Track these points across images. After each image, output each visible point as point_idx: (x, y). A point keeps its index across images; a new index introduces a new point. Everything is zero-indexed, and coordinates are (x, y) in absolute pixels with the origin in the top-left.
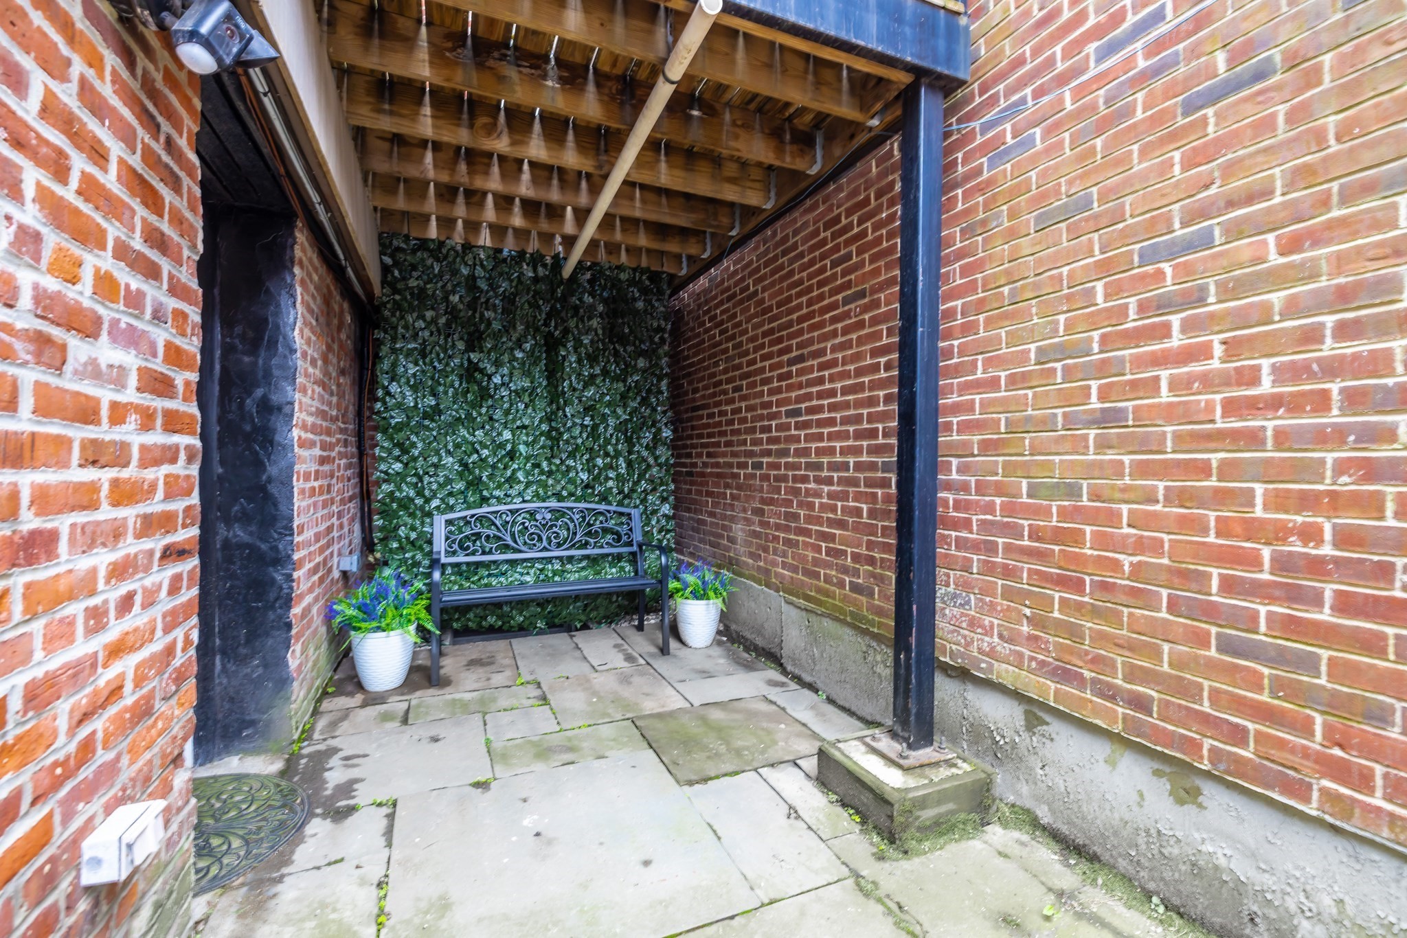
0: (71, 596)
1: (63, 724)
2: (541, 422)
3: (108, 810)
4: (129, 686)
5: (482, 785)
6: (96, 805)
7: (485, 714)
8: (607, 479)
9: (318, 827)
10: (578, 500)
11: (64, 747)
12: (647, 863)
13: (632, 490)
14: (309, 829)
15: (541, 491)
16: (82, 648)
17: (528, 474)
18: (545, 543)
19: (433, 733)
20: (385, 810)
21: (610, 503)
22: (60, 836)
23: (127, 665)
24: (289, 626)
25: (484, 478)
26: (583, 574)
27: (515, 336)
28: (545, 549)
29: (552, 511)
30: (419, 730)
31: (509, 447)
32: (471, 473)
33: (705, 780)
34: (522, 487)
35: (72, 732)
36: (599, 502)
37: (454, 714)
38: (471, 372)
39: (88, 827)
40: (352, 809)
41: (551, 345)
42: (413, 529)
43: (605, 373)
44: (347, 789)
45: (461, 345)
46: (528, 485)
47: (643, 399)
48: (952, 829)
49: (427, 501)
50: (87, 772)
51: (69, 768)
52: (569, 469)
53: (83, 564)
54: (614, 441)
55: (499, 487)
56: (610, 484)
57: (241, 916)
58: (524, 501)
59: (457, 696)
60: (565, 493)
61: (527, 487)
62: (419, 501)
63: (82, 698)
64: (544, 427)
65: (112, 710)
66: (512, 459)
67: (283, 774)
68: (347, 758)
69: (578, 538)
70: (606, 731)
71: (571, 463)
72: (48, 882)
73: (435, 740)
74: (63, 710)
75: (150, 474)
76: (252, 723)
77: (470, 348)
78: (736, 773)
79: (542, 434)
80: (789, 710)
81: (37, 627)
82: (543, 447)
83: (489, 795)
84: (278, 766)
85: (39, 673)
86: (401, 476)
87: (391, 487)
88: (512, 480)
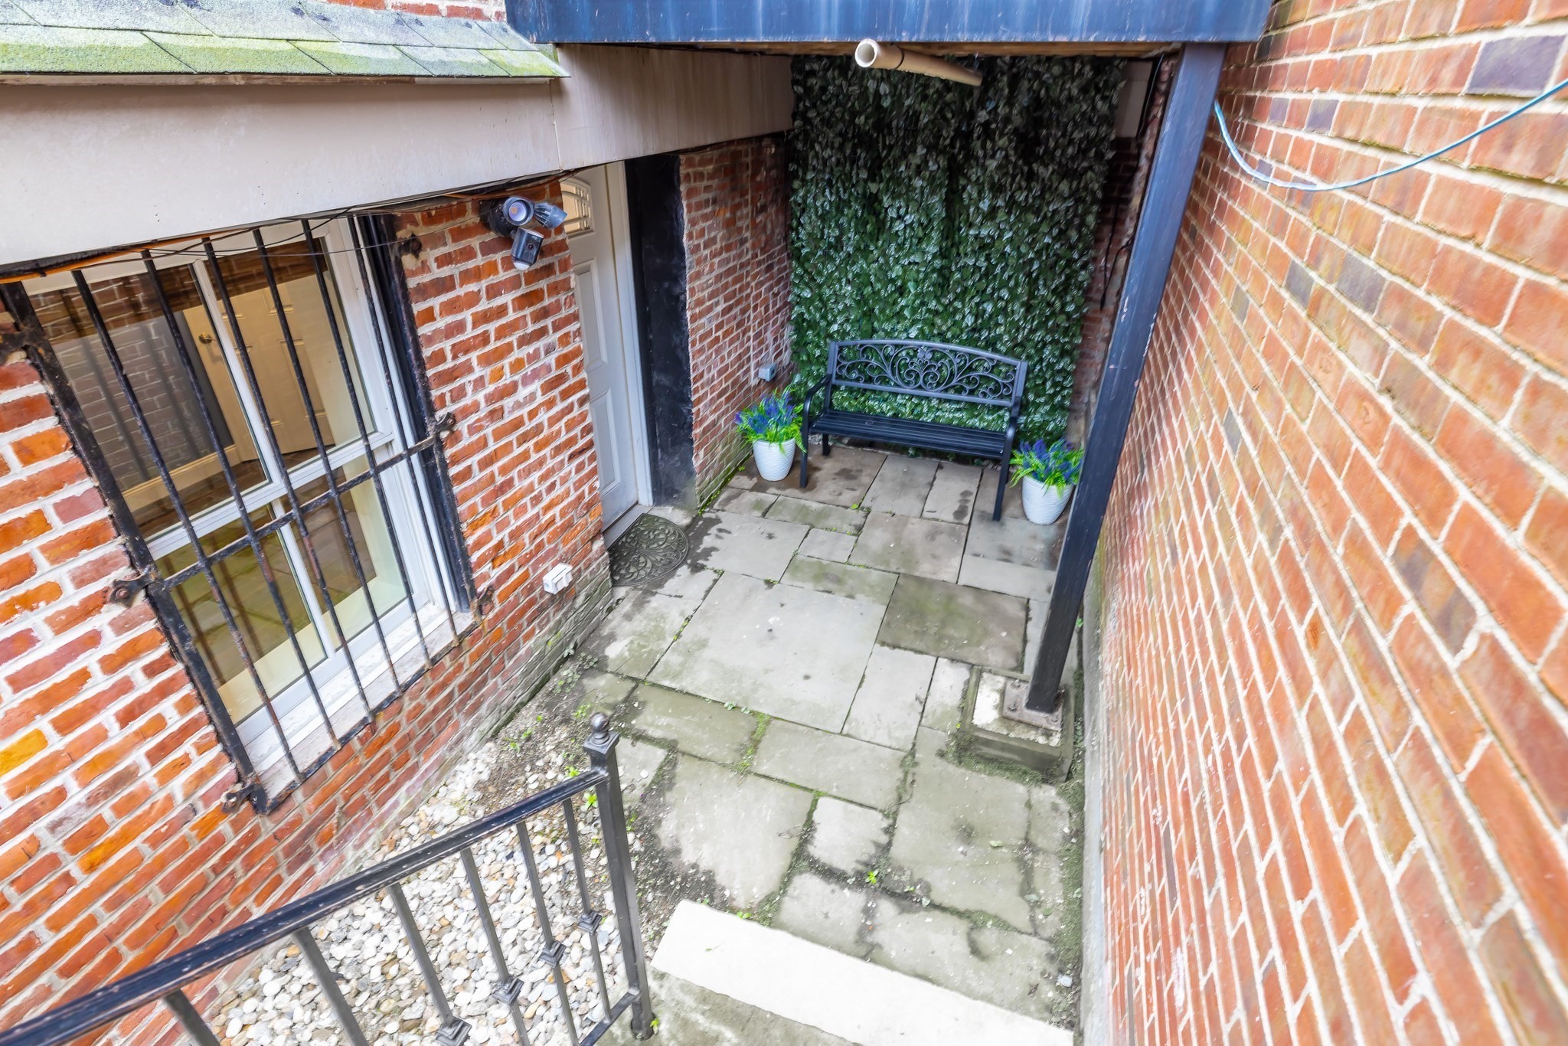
0: (523, 497)
1: (527, 541)
2: (934, 256)
3: (554, 565)
4: (558, 518)
5: (769, 583)
6: (548, 564)
7: (812, 527)
8: (998, 325)
9: (684, 571)
10: (962, 343)
11: (529, 548)
12: (807, 677)
13: (1027, 339)
14: (679, 571)
15: (926, 329)
16: (531, 513)
17: (914, 311)
18: (921, 382)
19: (771, 531)
20: (715, 576)
21: (996, 351)
22: (532, 576)
23: (557, 510)
24: (692, 442)
25: (877, 311)
26: (958, 415)
27: (915, 161)
28: (920, 387)
29: (934, 351)
30: (767, 525)
31: (899, 283)
32: (866, 303)
33: (894, 647)
34: (907, 323)
35: (531, 543)
36: (985, 348)
37: (795, 519)
38: (871, 203)
39: (545, 571)
40: (703, 567)
41: (955, 171)
42: (818, 346)
43: (1011, 204)
44: (708, 553)
45: (864, 175)
46: (914, 322)
47: (1062, 232)
48: (1011, 770)
49: (830, 324)
50: (542, 553)
51: (532, 555)
52: (956, 310)
53: (526, 482)
54: (1012, 283)
55: (888, 319)
56: (1000, 330)
57: (634, 605)
58: (908, 338)
59: (808, 503)
60: (949, 335)
61: (912, 325)
62: (823, 324)
63: (535, 529)
64: (938, 263)
65: (551, 529)
66: (901, 295)
67: (688, 527)
68: (720, 530)
69: (954, 382)
70: (875, 576)
71: (958, 304)
72: (531, 589)
73: (770, 536)
74: (526, 537)
75: (556, 428)
76: (677, 492)
77: (872, 178)
78: (921, 653)
79: (933, 271)
80: (1030, 624)
81: (511, 513)
82: (934, 285)
83: (769, 592)
84: (686, 521)
85: (514, 528)
86: (811, 301)
87: (803, 309)
88: (899, 315)
